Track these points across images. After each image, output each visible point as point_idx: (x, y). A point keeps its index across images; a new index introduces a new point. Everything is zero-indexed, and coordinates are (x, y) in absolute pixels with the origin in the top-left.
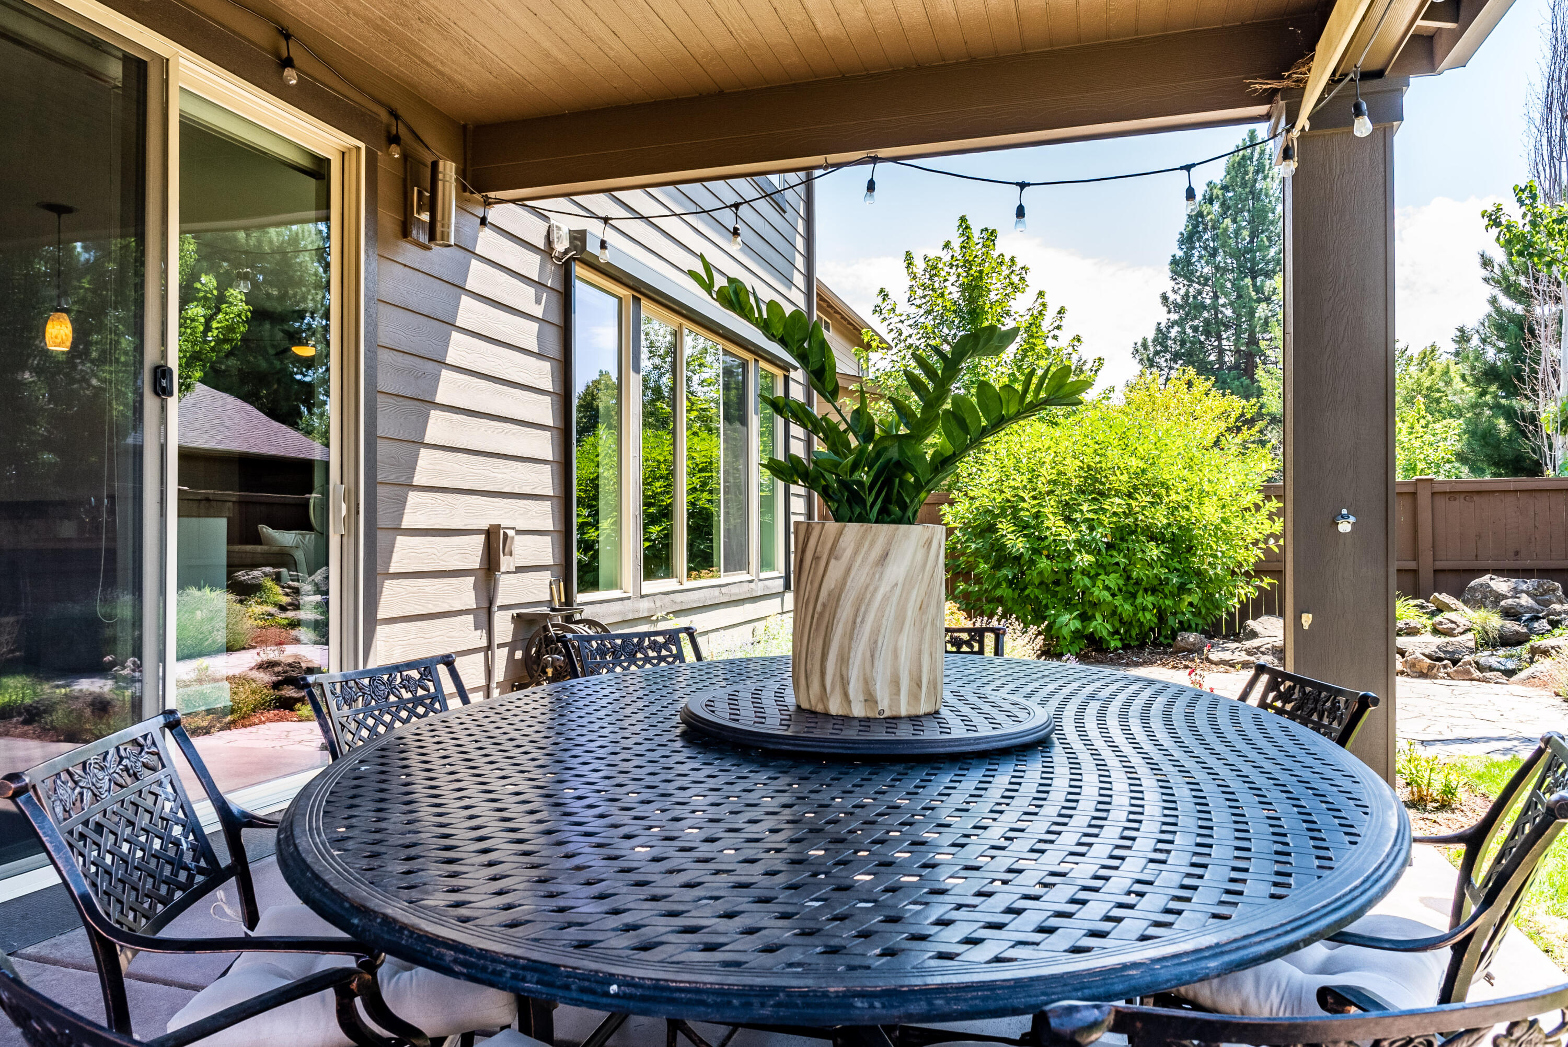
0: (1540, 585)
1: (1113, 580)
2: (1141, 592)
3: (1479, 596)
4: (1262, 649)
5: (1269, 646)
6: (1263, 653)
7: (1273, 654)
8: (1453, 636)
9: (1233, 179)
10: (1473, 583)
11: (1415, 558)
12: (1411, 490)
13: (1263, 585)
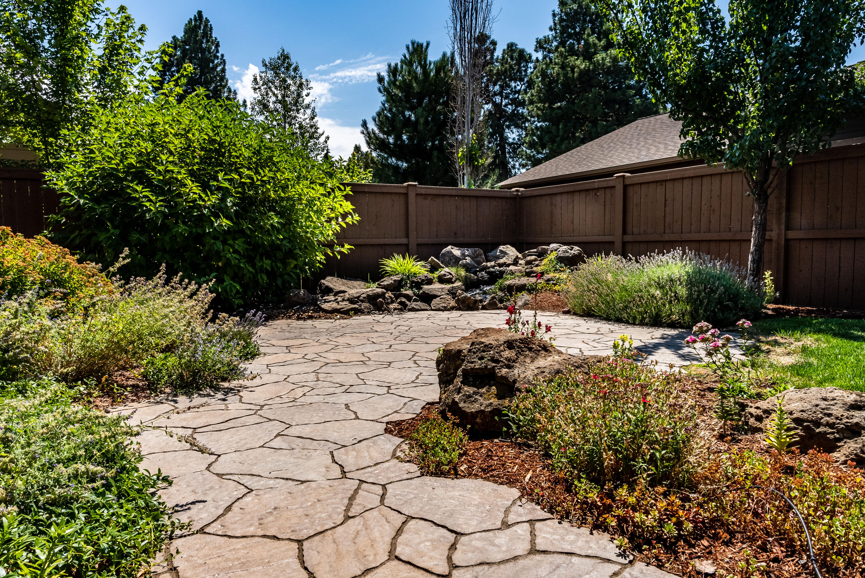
0: (475, 252)
1: (239, 244)
2: (258, 257)
3: (447, 259)
4: (361, 298)
5: (364, 295)
6: (362, 301)
7: (369, 302)
8: (453, 283)
9: (190, 37)
10: (444, 251)
11: (407, 236)
12: (404, 191)
13: (342, 250)
